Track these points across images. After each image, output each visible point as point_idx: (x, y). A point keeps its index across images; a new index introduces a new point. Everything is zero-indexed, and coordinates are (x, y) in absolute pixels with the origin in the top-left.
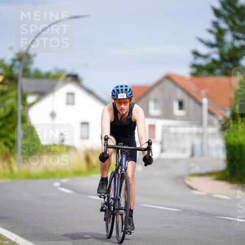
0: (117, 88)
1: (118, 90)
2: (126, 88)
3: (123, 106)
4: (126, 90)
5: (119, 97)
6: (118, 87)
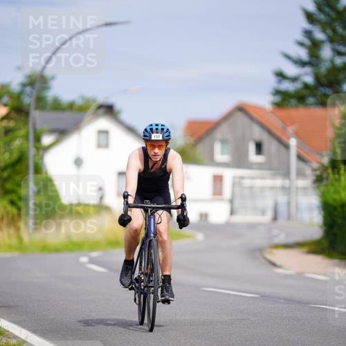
0: (151, 127)
1: (151, 129)
2: (163, 127)
3: (157, 150)
4: (163, 129)
5: (153, 138)
6: (151, 125)
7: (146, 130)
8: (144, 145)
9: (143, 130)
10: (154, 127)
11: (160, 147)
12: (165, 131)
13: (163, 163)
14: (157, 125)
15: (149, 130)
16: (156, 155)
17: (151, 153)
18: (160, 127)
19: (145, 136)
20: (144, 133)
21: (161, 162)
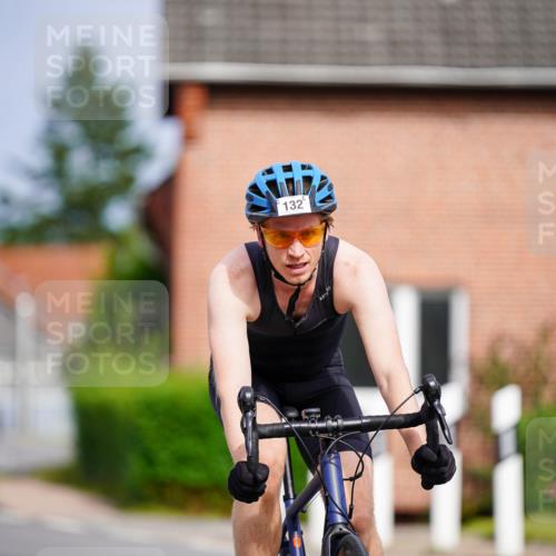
0: (270, 177)
1: (272, 184)
2: (307, 173)
3: (298, 248)
4: (308, 180)
5: (282, 211)
6: (270, 171)
7: (254, 188)
8: (253, 237)
9: (245, 190)
10: (281, 177)
11: (305, 235)
12: (316, 182)
13: (320, 289)
14: (288, 168)
15: (264, 189)
16: (294, 263)
17: (278, 259)
18: (298, 175)
19: (254, 208)
20: (249, 198)
21: (312, 287)
